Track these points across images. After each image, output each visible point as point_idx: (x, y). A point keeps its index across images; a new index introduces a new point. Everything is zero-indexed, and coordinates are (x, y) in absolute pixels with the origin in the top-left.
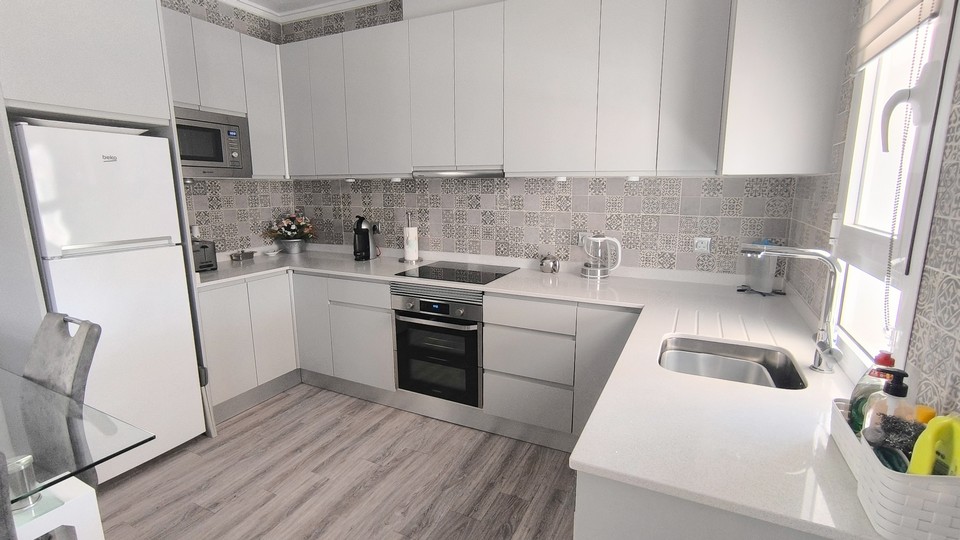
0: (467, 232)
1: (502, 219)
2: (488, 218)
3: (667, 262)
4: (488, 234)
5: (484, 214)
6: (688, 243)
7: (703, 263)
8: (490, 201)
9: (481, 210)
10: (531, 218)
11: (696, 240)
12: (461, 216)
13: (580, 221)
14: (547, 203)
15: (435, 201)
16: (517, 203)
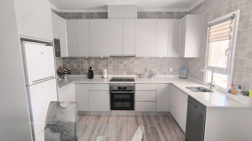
0: (120, 70)
1: (129, 66)
2: (125, 66)
3: (165, 74)
4: (125, 70)
5: (124, 65)
6: (169, 70)
7: (172, 74)
8: (125, 62)
9: (123, 64)
10: (136, 66)
11: (170, 69)
12: (118, 66)
13: (147, 66)
14: (140, 62)
15: (110, 62)
16: (132, 62)
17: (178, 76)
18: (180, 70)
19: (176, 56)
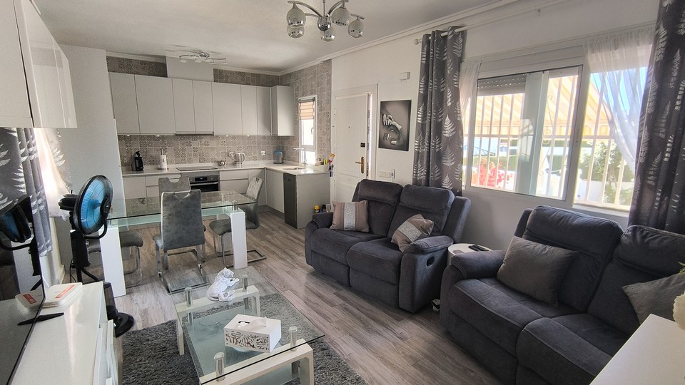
0: (186, 155)
1: (201, 150)
2: (195, 149)
3: (255, 159)
4: (195, 155)
6: (259, 153)
7: (264, 158)
8: (195, 144)
9: (192, 147)
10: (212, 149)
11: (262, 152)
12: (183, 150)
13: (229, 149)
16: (207, 144)
17: (273, 161)
18: (274, 153)
19: (268, 134)
